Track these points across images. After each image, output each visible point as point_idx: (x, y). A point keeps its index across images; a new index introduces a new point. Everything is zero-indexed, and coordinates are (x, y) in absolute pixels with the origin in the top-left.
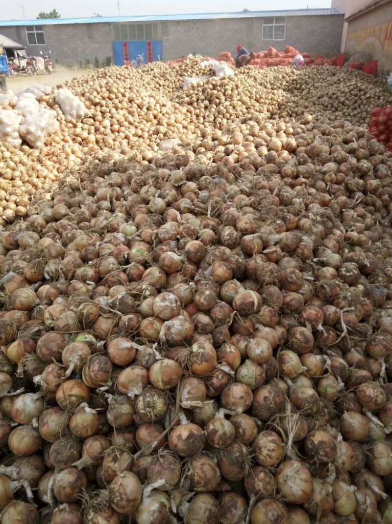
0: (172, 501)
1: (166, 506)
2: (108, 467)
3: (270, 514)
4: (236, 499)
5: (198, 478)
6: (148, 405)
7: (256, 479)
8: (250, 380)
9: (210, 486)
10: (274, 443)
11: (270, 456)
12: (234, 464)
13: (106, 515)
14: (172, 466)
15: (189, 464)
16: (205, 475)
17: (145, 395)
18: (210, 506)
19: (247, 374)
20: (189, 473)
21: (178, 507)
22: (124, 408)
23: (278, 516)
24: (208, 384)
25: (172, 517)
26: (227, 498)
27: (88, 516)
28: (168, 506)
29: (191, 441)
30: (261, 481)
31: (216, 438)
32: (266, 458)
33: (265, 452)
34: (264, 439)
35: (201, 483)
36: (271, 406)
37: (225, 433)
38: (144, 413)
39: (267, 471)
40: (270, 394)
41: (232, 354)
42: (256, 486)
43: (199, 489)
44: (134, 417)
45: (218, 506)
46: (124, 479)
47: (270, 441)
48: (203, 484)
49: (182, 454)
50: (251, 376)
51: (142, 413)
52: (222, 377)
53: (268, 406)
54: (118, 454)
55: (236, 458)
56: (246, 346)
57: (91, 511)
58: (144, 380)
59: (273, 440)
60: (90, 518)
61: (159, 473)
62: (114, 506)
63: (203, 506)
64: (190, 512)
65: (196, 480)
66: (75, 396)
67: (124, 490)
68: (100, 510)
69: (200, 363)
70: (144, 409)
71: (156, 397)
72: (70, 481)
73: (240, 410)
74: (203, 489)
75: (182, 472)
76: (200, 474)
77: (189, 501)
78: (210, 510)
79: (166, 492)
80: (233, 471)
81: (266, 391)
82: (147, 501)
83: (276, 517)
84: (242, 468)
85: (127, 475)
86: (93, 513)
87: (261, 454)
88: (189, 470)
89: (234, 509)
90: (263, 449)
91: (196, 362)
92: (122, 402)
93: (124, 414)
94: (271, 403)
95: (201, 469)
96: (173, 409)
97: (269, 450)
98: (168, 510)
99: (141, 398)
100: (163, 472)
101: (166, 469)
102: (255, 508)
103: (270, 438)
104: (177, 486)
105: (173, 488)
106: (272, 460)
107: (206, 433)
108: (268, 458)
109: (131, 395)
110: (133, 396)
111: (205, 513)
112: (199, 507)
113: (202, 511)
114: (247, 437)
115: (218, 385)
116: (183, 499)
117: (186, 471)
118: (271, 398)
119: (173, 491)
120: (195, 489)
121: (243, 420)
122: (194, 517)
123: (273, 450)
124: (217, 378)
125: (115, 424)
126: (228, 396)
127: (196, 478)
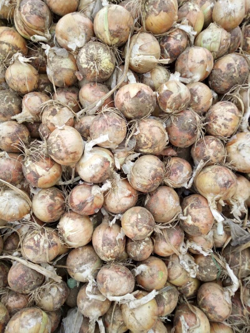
0: (116, 158)
1: (109, 162)
2: (47, 120)
3: (220, 179)
4: (182, 163)
5: (145, 140)
6: (92, 58)
7: (207, 146)
8: (213, 44)
9: (157, 149)
10: (233, 113)
11: (225, 126)
12: (186, 130)
13: (45, 165)
14: (117, 124)
15: (136, 125)
16: (154, 137)
17: (88, 46)
18: (156, 167)
19: (211, 37)
20: (136, 134)
21: (121, 165)
22: (64, 63)
23: (229, 182)
24: (164, 45)
25: (115, 173)
26: (173, 162)
27: (25, 164)
28: (111, 163)
29: (140, 99)
30: (212, 148)
31: (169, 101)
32: (220, 127)
33: (220, 121)
34: (222, 108)
35: (148, 145)
36: (234, 75)
37: (180, 96)
38: (87, 68)
39: (219, 140)
40: (236, 61)
41: (195, 13)
42: (206, 153)
43: (145, 151)
44: (77, 74)
45: (164, 167)
46: (63, 131)
47: (229, 111)
48: (150, 146)
49: (129, 115)
50: (215, 39)
51: (85, 69)
52: (181, 38)
53: (230, 75)
54: (57, 108)
55: (188, 124)
56: (212, 9)
57: (28, 160)
58: (87, 30)
59: (232, 109)
60: (27, 166)
61: (103, 129)
62: (53, 157)
63: (149, 166)
64: (135, 170)
65: (143, 142)
66: (6, 44)
67: (62, 142)
68: (38, 160)
69: (157, 12)
70: (88, 63)
71: (101, 51)
72: (9, 132)
73: (198, 76)
74: (150, 151)
75: (128, 132)
76: (148, 135)
77: (133, 161)
78: (156, 170)
79: (110, 150)
80: (183, 137)
81: (231, 58)
82: (88, 156)
83: (226, 182)
84: (193, 135)
85: (65, 128)
86: (31, 162)
87: (215, 123)
88: (136, 130)
89: (180, 172)
90: (219, 118)
91: (152, 11)
92: (62, 55)
93: (65, 69)
94: (235, 71)
95: (150, 130)
96: (121, 70)
97: (226, 119)
98: (111, 166)
99: (83, 50)
100: (106, 129)
101: (110, 126)
102: (202, 173)
103: (229, 107)
104: (121, 145)
105: (117, 146)
106: (227, 130)
107: (158, 95)
108: (223, 127)
109: (72, 46)
110: (74, 49)
111: (150, 172)
112: (144, 166)
113: (148, 170)
114: (201, 106)
115: (175, 47)
116: (128, 159)
117: (133, 131)
118: (236, 66)
119: (117, 150)
120: (141, 150)
121: (200, 88)
122: (138, 175)
123: (231, 119)
124: (175, 38)
125: (55, 79)
126: (186, 60)
127: (143, 140)
